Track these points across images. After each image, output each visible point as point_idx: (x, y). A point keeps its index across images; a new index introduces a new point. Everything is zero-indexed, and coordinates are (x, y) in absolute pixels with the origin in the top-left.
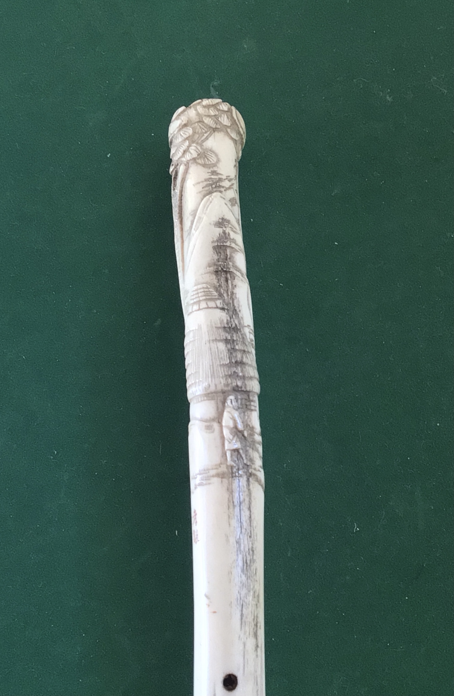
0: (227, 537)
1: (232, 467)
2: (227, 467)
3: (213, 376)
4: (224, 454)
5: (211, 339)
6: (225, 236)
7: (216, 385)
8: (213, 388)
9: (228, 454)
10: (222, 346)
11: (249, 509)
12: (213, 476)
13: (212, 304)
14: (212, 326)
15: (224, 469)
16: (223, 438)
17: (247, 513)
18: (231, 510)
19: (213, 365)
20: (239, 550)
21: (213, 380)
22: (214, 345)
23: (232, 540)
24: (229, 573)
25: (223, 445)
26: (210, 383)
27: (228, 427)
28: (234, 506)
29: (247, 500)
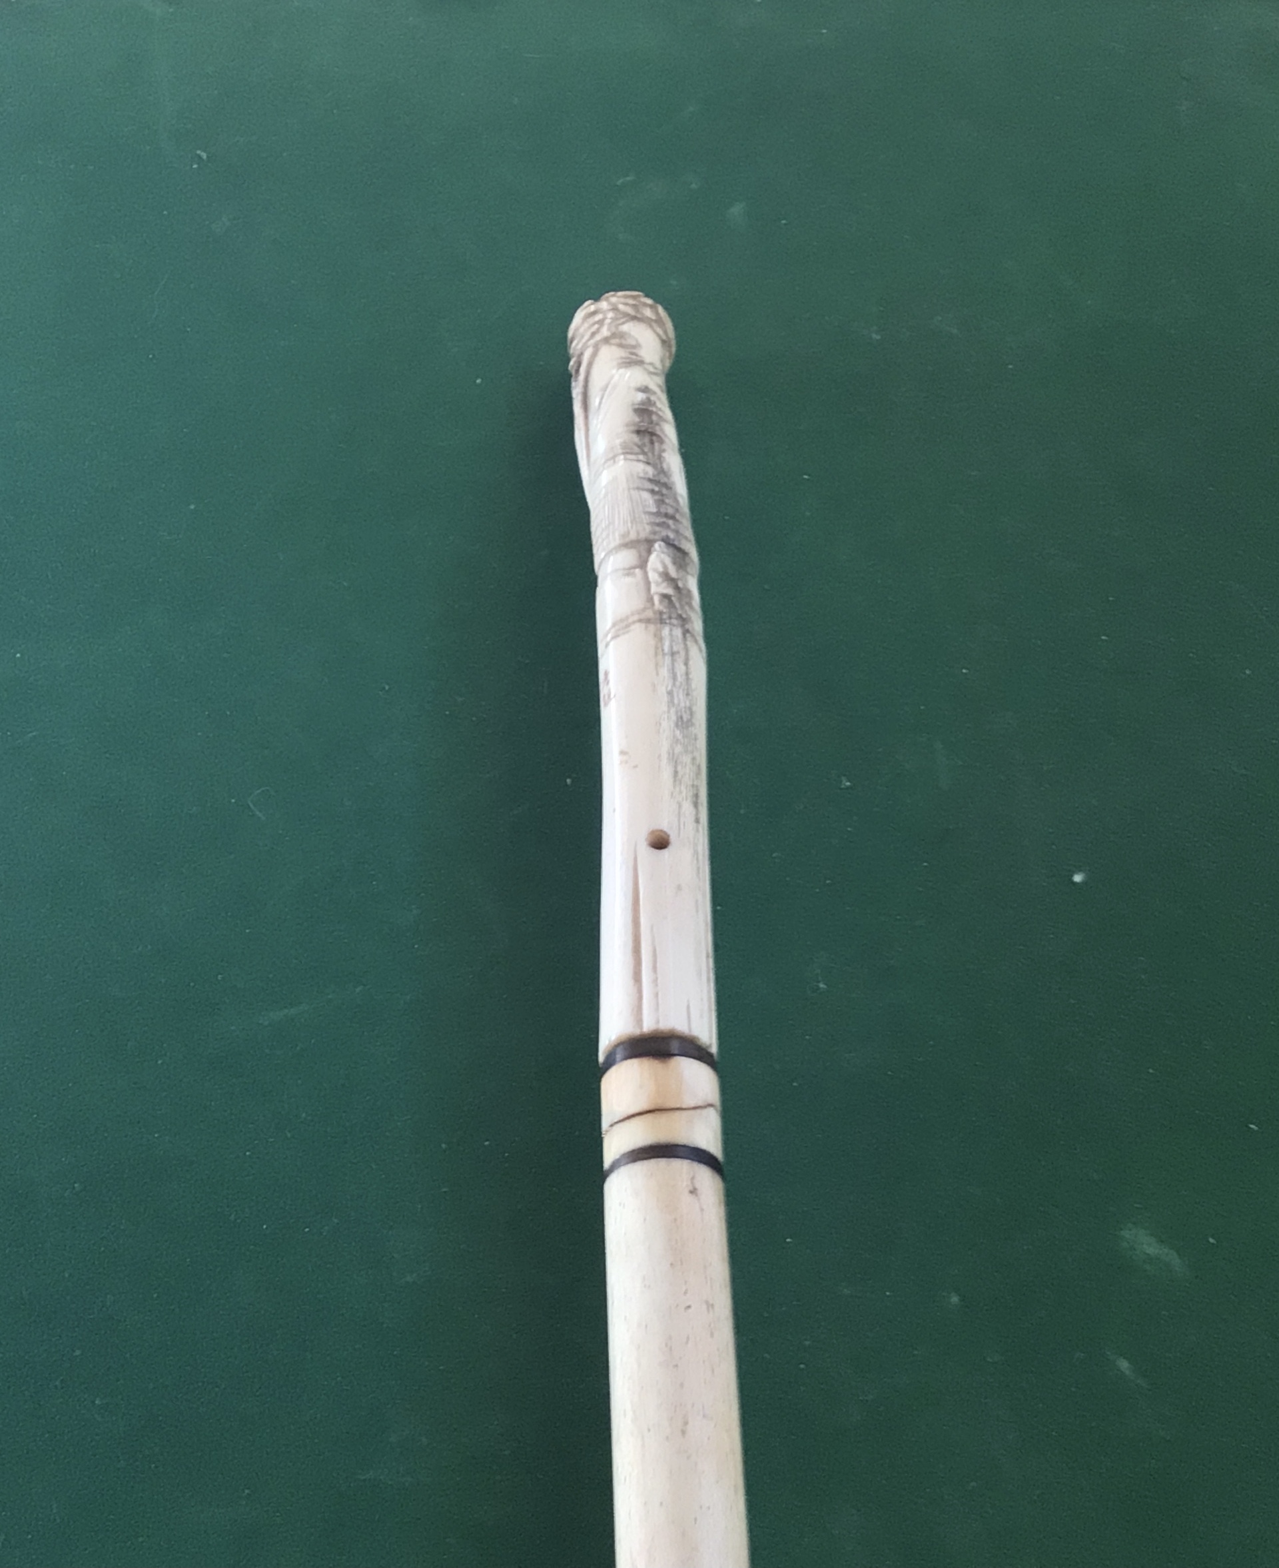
0: (654, 685)
1: (661, 613)
2: (655, 613)
3: (633, 521)
4: (650, 600)
5: (631, 486)
7: (638, 533)
8: (633, 536)
9: (656, 599)
10: (648, 498)
11: (686, 664)
12: (634, 622)
14: (632, 475)
15: (649, 614)
16: (648, 583)
17: (683, 668)
18: (660, 657)
19: (634, 512)
20: (671, 702)
21: (634, 526)
23: (662, 691)
24: (657, 723)
25: (649, 589)
26: (630, 528)
27: (655, 570)
28: (664, 654)
29: (683, 653)
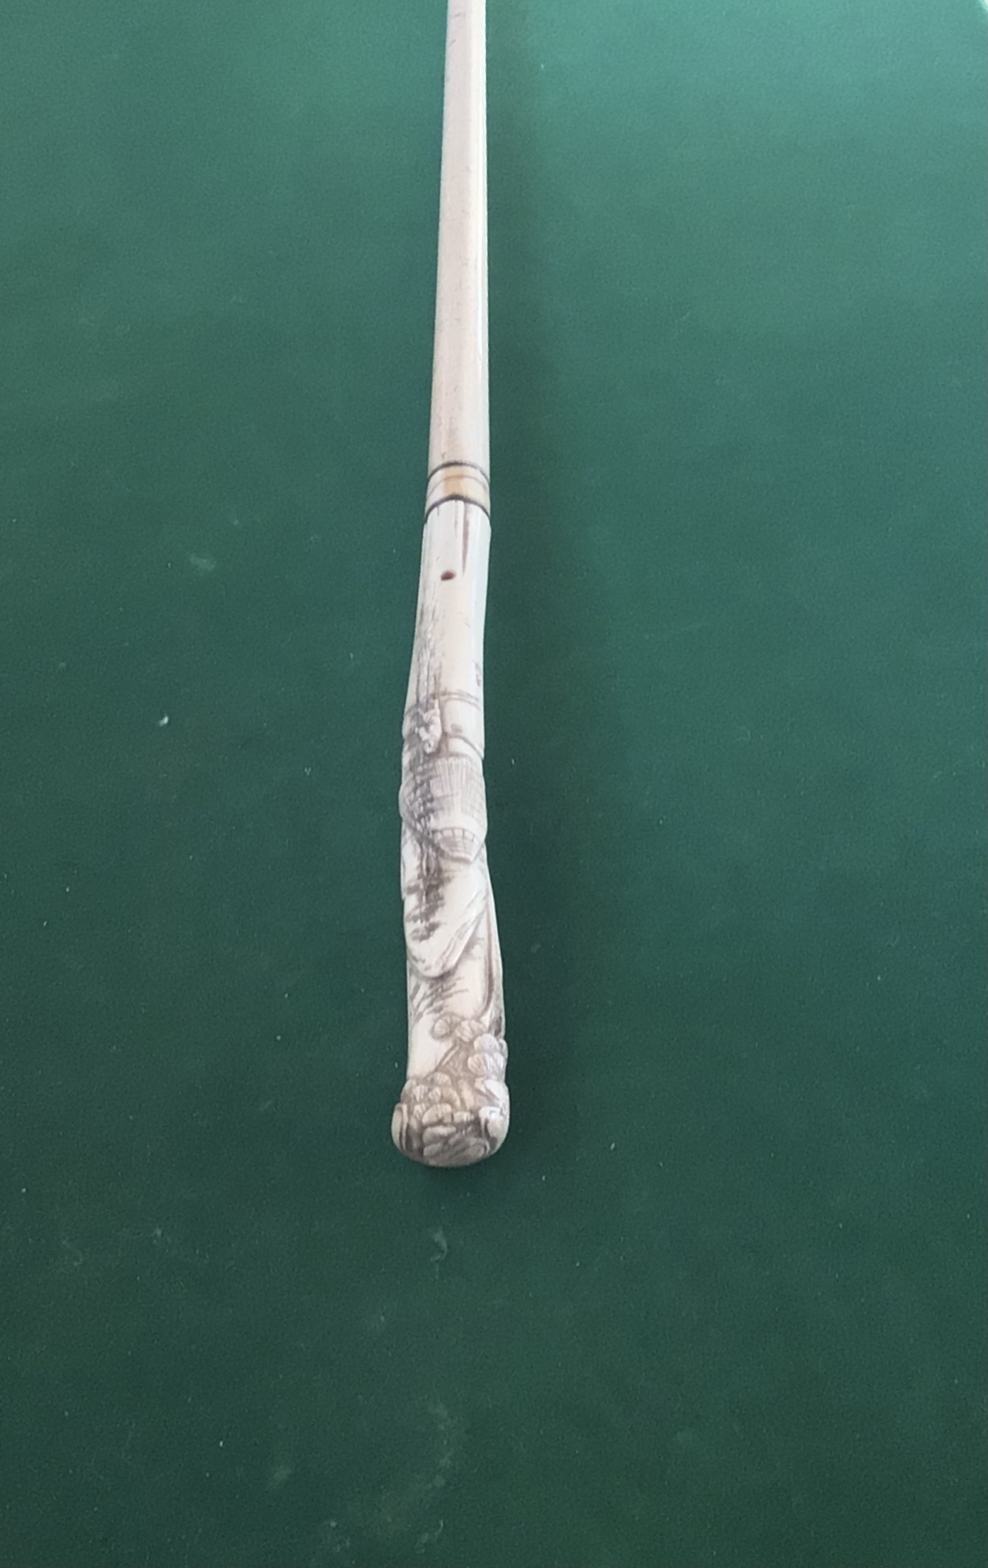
2: (438, 700)
6: (426, 916)
7: (446, 761)
8: (451, 762)
10: (437, 792)
12: (455, 692)
13: (447, 833)
16: (442, 721)
22: (447, 791)
27: (436, 729)
